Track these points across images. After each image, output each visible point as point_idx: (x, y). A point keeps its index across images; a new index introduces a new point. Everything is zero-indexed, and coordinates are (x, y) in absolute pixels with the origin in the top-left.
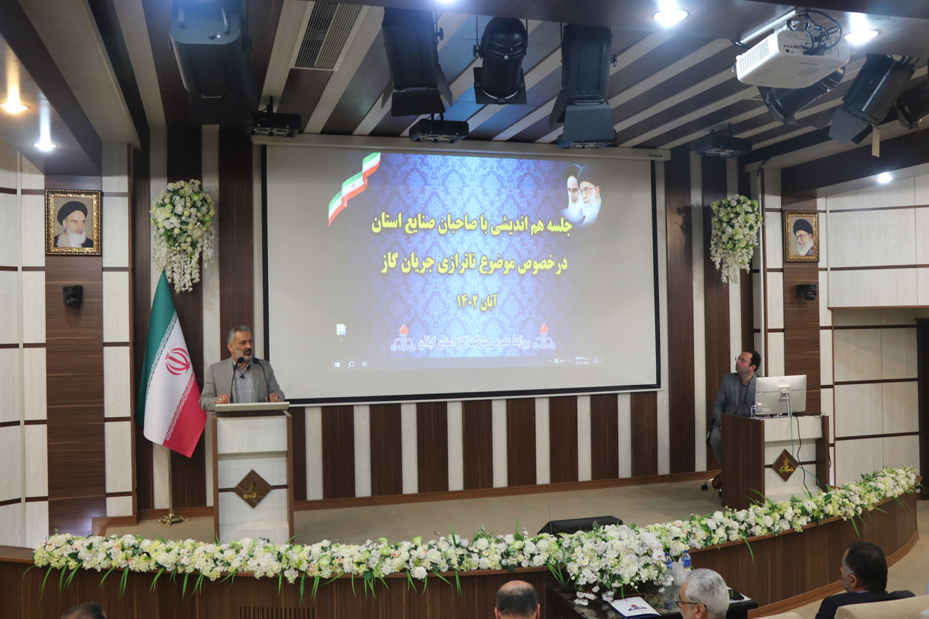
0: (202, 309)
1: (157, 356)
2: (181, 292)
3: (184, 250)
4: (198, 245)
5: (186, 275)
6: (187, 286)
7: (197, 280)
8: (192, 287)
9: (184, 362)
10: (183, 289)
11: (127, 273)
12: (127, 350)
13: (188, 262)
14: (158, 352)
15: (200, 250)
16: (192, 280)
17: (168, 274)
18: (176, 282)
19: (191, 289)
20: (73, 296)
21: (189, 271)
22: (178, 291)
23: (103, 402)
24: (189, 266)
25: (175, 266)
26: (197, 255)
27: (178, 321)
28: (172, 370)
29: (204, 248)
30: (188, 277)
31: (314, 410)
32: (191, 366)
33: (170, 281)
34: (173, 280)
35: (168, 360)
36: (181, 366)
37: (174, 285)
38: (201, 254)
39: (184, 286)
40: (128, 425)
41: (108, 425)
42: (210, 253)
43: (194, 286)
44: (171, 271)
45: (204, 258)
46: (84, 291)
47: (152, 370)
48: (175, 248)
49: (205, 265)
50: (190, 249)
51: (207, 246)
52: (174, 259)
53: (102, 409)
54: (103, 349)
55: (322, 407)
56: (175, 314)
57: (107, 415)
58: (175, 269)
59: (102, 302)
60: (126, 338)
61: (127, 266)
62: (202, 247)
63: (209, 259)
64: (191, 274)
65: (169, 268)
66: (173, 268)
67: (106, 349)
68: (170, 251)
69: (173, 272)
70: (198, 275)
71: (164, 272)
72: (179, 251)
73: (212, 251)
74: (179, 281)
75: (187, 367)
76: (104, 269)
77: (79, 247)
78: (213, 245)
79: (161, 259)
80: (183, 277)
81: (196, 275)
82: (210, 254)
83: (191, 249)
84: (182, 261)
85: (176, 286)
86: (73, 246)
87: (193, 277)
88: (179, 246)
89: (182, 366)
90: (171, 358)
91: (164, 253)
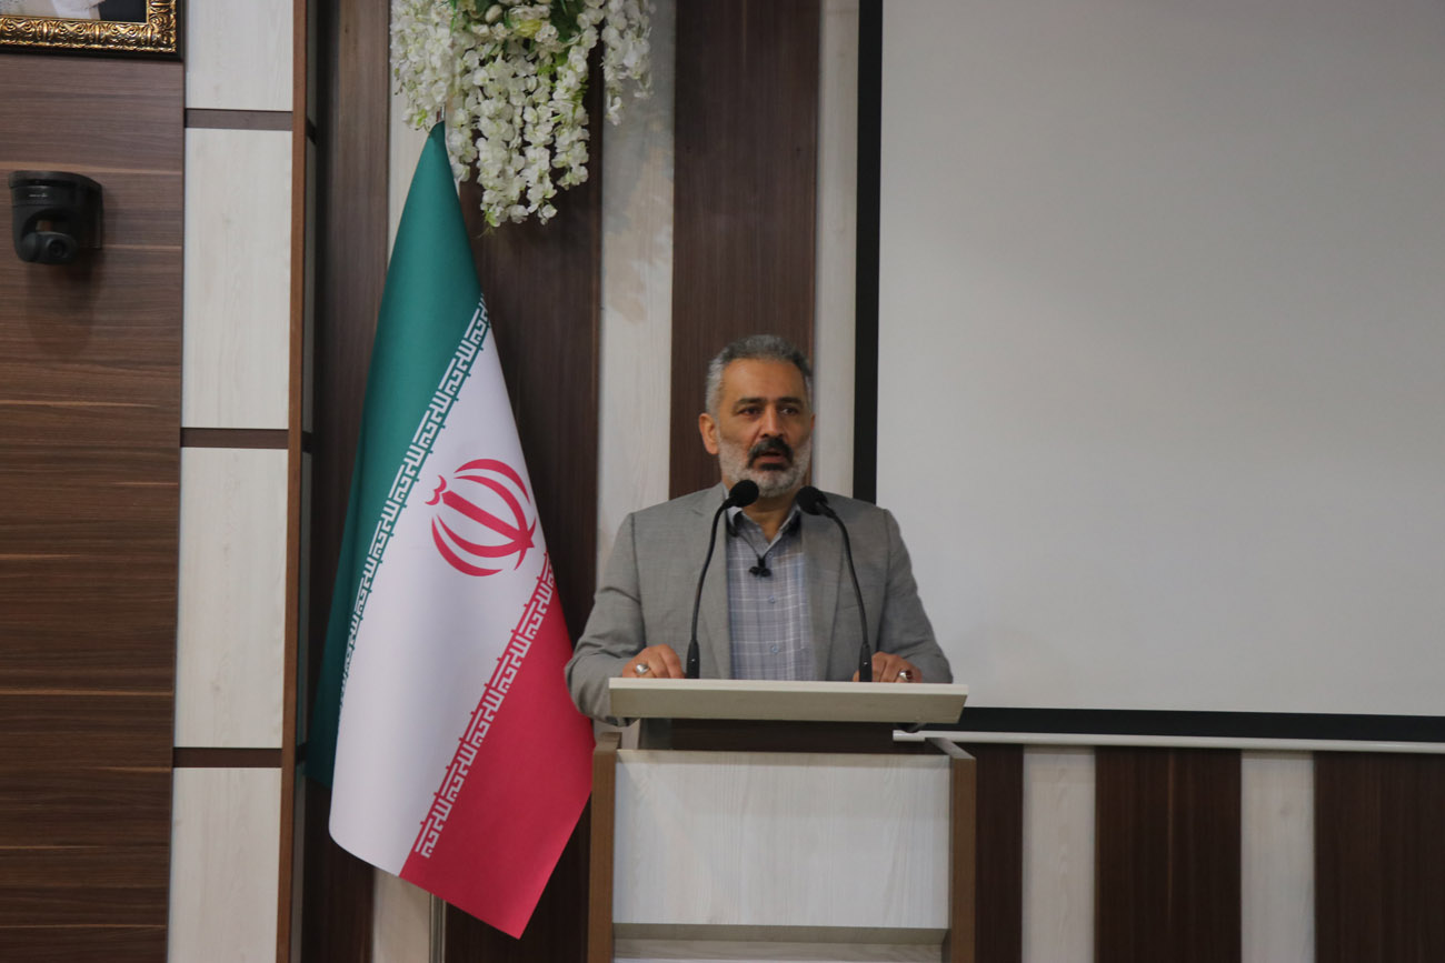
0: (599, 308)
1: (395, 492)
2: (508, 223)
3: (527, 43)
4: (586, 19)
5: (530, 152)
6: (534, 196)
7: (578, 175)
8: (554, 201)
9: (513, 522)
10: (519, 212)
11: (288, 135)
12: (275, 465)
13: (540, 96)
14: (402, 475)
15: (590, 39)
16: (556, 174)
17: (456, 140)
18: (488, 177)
19: (549, 212)
20: (54, 217)
21: (540, 135)
22: (494, 217)
23: (169, 682)
24: (545, 112)
25: (487, 108)
26: (578, 62)
27: (489, 343)
28: (457, 556)
29: (610, 34)
30: (538, 159)
31: (1063, 760)
32: (538, 538)
33: (461, 172)
34: (475, 171)
35: (442, 508)
36: (499, 539)
37: (482, 189)
38: (596, 56)
39: (524, 200)
40: (268, 784)
41: (187, 780)
42: (630, 56)
43: (562, 199)
44: (467, 133)
45: (609, 76)
46: (106, 206)
47: (374, 548)
48: (484, 30)
49: (614, 110)
50: (547, 33)
51: (622, 23)
52: (480, 77)
53: (164, 712)
54: (178, 455)
55: (1101, 751)
56: (479, 316)
57: (185, 737)
58: (484, 125)
59: (180, 258)
60: (275, 412)
61: (289, 107)
62: (601, 26)
63: (627, 82)
64: (551, 148)
65: (461, 116)
66: (475, 119)
67: (192, 457)
68: (464, 41)
69: (477, 134)
70: (580, 153)
71: (438, 133)
72: (505, 45)
73: (644, 47)
74: (502, 173)
75: (522, 541)
76: (189, 117)
77: (86, 15)
78: (645, 22)
79: (427, 76)
80: (518, 161)
81: (573, 155)
82: (632, 60)
83: (554, 31)
84: (515, 88)
85: (486, 197)
86: (63, 11)
87: (560, 160)
88: (502, 19)
89: (502, 540)
90: (455, 501)
91: (438, 53)
